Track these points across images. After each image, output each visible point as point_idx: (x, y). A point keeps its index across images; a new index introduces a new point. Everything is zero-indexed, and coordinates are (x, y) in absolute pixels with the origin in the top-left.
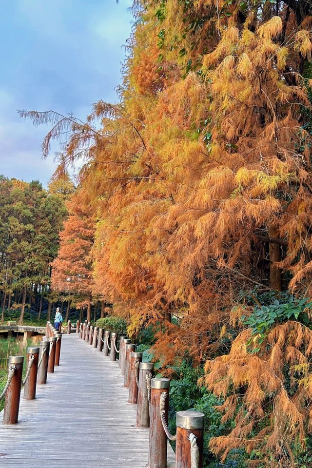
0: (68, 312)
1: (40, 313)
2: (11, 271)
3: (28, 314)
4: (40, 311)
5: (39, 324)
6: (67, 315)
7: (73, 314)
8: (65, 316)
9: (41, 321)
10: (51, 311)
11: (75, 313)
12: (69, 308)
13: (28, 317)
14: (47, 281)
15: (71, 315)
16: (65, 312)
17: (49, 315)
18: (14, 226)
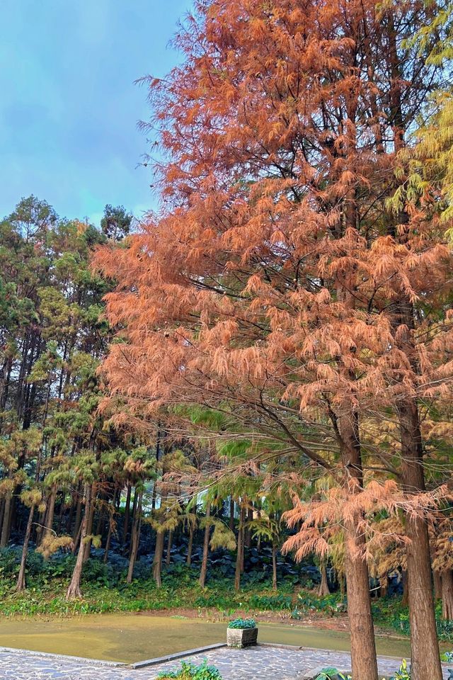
0: (204, 560)
1: (131, 563)
2: (41, 435)
3: (97, 565)
4: (133, 557)
5: (130, 593)
6: (204, 568)
7: (218, 564)
8: (199, 570)
9: (135, 585)
10: (164, 555)
11: (224, 561)
12: (209, 548)
13: (99, 574)
14: (142, 462)
15: (214, 566)
16: (197, 558)
17: (158, 568)
18: (53, 310)
